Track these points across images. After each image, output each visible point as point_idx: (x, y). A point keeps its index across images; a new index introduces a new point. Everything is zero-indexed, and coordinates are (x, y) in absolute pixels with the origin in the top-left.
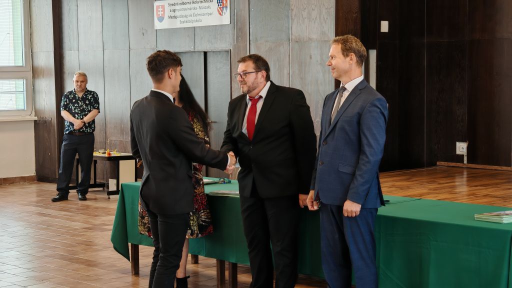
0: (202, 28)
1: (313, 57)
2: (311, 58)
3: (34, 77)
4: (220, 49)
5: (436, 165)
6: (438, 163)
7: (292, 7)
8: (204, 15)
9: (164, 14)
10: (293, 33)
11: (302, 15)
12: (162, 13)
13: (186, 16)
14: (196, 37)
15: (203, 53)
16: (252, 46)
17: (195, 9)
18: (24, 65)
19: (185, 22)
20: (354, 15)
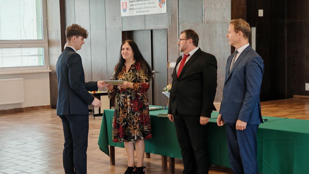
0: (149, 15)
1: (217, 32)
3: (49, 46)
4: (161, 28)
5: (293, 97)
7: (205, 2)
8: (151, 7)
9: (127, 7)
10: (205, 18)
12: (126, 7)
13: (140, 9)
14: (146, 21)
15: (150, 31)
16: (180, 26)
17: (145, 4)
18: (43, 39)
19: (139, 12)
20: (242, 6)
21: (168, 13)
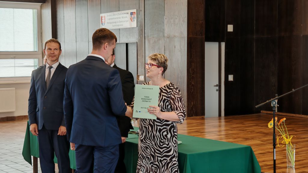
1: (176, 47)
5: (260, 112)
7: (166, 18)
8: (124, 21)
11: (171, 22)
12: (104, 21)
13: (116, 23)
14: (120, 35)
15: (125, 44)
16: (146, 40)
17: (120, 18)
18: (37, 50)
19: (115, 26)
20: (201, 22)
21: (138, 27)
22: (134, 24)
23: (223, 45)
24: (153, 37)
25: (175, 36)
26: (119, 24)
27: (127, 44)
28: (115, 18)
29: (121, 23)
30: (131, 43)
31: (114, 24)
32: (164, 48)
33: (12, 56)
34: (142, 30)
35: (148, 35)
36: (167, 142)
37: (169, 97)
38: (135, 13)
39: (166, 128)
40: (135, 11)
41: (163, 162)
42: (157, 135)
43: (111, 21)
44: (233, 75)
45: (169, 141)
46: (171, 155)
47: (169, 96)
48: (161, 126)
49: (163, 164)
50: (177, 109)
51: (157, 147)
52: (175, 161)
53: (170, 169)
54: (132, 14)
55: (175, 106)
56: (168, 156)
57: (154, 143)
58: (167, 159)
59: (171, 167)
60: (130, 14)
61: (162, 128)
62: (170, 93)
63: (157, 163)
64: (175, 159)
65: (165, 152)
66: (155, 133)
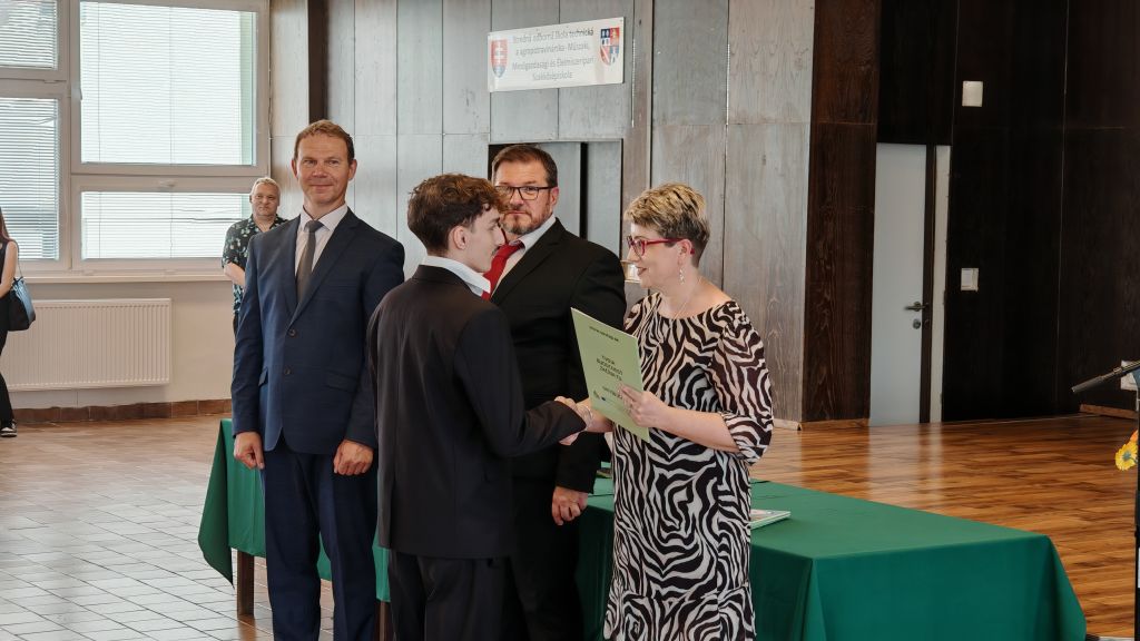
0: (572, 90)
1: (768, 159)
2: (764, 160)
4: (603, 137)
5: (1077, 411)
6: (1082, 407)
7: (733, 50)
8: (577, 62)
9: (506, 58)
10: (734, 106)
11: (751, 66)
12: (503, 56)
13: (545, 66)
14: (562, 111)
15: (579, 146)
16: (656, 133)
17: (561, 49)
18: (255, 163)
19: (542, 77)
20: (863, 68)
21: (627, 85)
22: (614, 73)
23: (944, 155)
24: (684, 123)
25: (765, 120)
26: (556, 70)
27: (585, 147)
28: (543, 50)
29: (565, 69)
30: (600, 143)
31: (539, 71)
32: (721, 164)
33: (162, 182)
34: (641, 95)
35: (664, 116)
36: (686, 530)
37: (705, 360)
38: (617, 30)
39: (684, 477)
40: (618, 22)
41: (666, 603)
42: (651, 497)
43: (530, 59)
44: (977, 270)
45: (694, 527)
46: (697, 581)
47: (709, 354)
48: (669, 468)
49: (668, 611)
50: (734, 409)
51: (649, 543)
52: (713, 602)
53: (693, 631)
54: (607, 33)
55: (728, 397)
56: (687, 584)
57: (639, 526)
58: (682, 594)
59: (697, 626)
60: (597, 33)
61: (669, 475)
62: (714, 344)
63: (644, 602)
64: (715, 597)
65: (675, 568)
66: (644, 489)
